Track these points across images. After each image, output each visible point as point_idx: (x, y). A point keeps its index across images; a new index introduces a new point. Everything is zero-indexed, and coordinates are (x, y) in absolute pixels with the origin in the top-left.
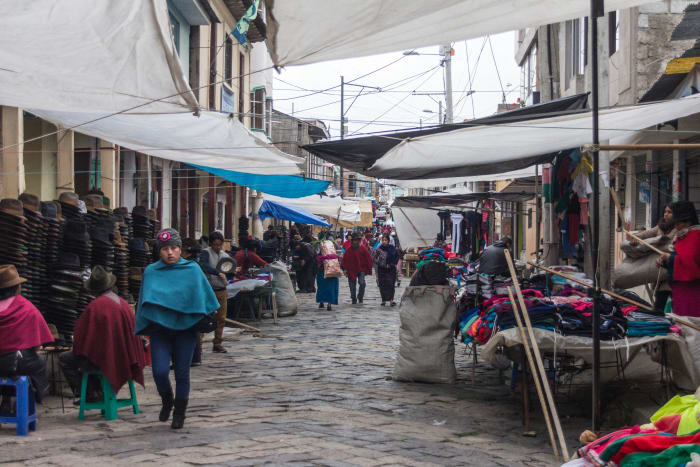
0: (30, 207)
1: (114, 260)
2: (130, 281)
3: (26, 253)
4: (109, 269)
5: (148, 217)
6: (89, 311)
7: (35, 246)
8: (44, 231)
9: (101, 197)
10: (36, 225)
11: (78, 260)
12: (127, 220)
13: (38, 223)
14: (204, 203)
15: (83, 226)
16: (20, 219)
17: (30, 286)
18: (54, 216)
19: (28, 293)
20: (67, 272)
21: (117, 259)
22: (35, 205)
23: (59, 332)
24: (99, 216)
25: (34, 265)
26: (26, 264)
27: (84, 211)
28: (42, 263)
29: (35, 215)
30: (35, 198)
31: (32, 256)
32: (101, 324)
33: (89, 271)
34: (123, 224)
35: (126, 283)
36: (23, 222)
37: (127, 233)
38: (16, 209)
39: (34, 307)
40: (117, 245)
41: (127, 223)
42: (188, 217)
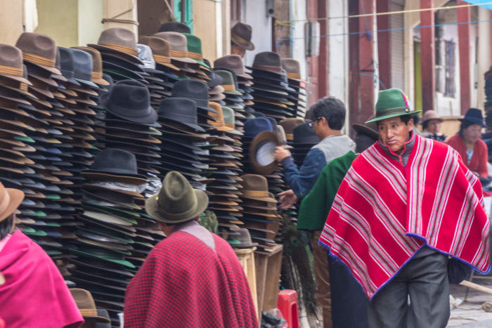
0: (37, 60)
1: (209, 160)
2: (245, 202)
3: (32, 149)
4: (199, 178)
5: (284, 74)
6: (153, 262)
7: (51, 136)
8: (70, 106)
9: (183, 35)
10: (51, 95)
11: (133, 162)
12: (240, 81)
13: (53, 89)
14: (415, 44)
15: (142, 93)
16: (18, 84)
17: (43, 214)
18: (88, 77)
19: (37, 228)
20: (112, 186)
21: (216, 158)
22: (49, 54)
23: (98, 305)
24: (180, 73)
25: (49, 173)
26: (32, 172)
27: (149, 64)
28: (63, 168)
29: (48, 74)
30: (48, 41)
31: (44, 156)
32: (177, 286)
33: (158, 183)
34: (233, 89)
35: (234, 206)
36: (24, 90)
37: (241, 107)
38: (13, 65)
39: (45, 255)
40: (215, 132)
41: (241, 87)
42: (377, 73)
